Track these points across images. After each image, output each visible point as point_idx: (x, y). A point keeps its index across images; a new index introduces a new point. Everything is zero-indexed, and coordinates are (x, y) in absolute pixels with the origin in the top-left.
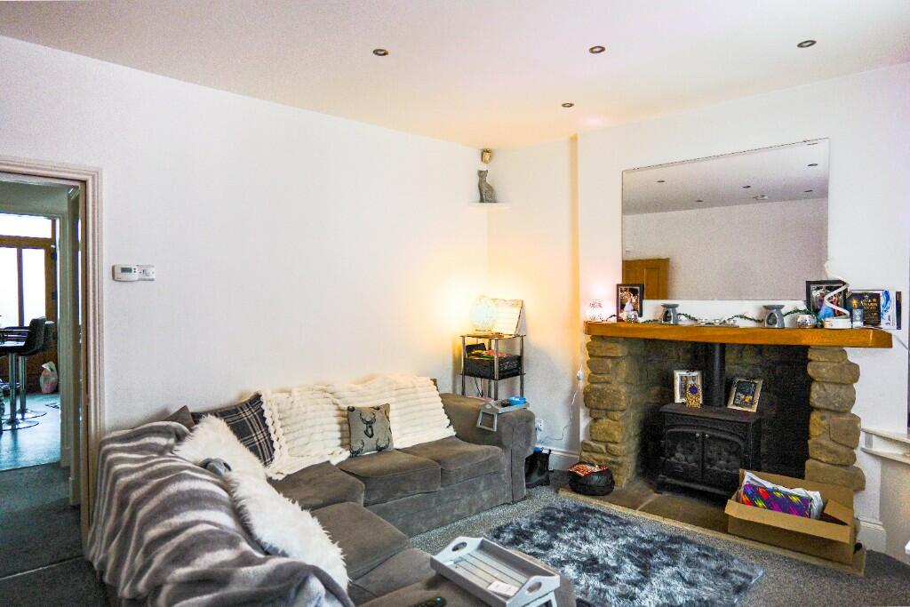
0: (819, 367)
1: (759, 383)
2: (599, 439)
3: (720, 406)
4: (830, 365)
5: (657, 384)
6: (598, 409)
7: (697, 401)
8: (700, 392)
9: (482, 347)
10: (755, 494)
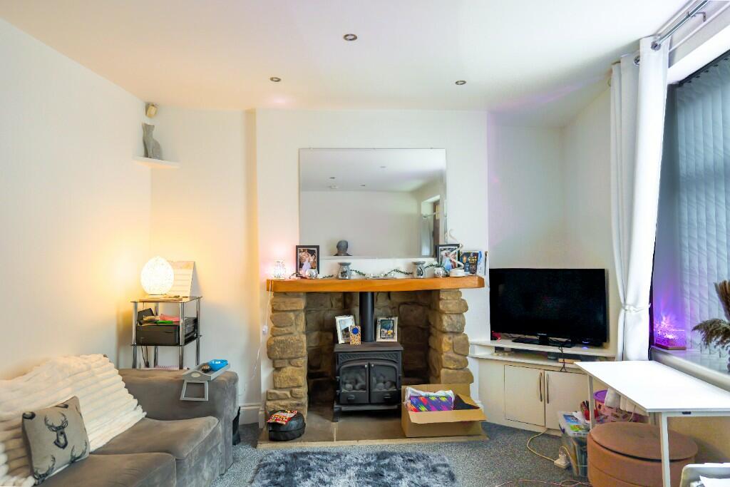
0: (446, 304)
1: (396, 319)
2: (282, 387)
3: (371, 341)
4: (454, 302)
5: (316, 330)
6: (281, 359)
7: (356, 340)
8: (360, 333)
9: (150, 312)
10: (419, 403)
